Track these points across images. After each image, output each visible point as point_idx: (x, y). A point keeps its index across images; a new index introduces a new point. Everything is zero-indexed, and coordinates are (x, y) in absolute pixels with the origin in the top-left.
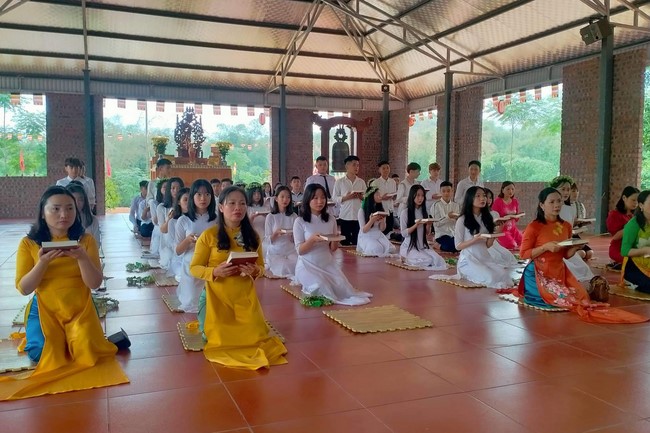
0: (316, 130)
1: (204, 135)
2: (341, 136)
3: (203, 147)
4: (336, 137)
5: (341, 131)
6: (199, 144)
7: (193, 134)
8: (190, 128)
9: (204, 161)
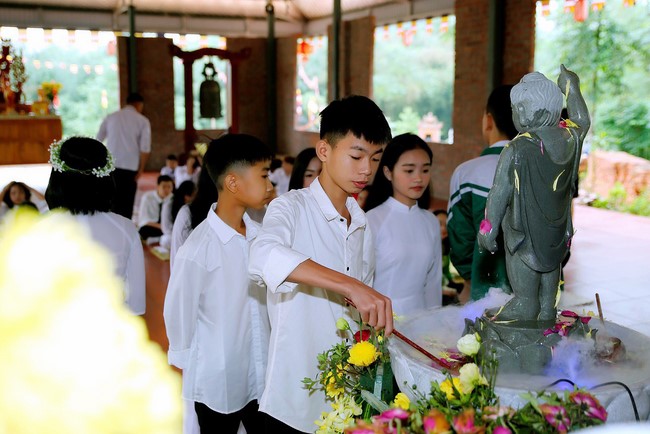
0: (178, 64)
1: (27, 72)
2: (209, 72)
3: (25, 88)
4: (204, 73)
5: (210, 65)
6: (19, 85)
7: (12, 72)
8: (8, 63)
9: (27, 109)
